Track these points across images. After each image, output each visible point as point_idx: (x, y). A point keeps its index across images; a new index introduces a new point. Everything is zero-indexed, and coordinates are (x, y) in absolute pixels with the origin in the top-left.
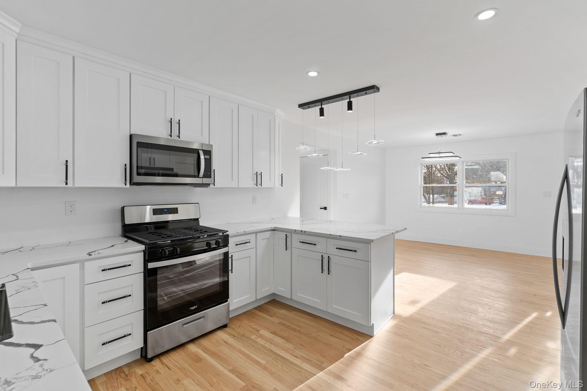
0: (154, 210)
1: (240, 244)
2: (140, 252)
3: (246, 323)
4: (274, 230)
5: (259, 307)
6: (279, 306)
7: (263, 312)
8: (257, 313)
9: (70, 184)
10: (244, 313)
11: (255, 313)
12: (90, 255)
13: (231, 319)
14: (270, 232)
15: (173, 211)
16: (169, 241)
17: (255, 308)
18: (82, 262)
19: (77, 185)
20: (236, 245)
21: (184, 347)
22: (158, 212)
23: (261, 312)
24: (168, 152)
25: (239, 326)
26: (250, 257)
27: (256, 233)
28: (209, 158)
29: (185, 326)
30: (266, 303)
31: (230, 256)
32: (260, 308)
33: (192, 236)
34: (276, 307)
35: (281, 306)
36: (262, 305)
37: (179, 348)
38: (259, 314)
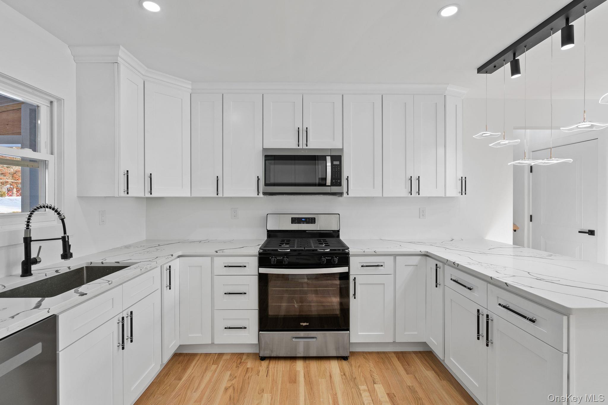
0: (292, 218)
1: (366, 266)
2: (254, 256)
3: (370, 365)
4: (427, 255)
5: (402, 353)
6: (428, 363)
7: (401, 363)
8: (392, 360)
9: (220, 195)
10: (378, 353)
11: (391, 360)
12: (217, 252)
13: (353, 353)
14: (419, 257)
15: (310, 221)
16: (288, 250)
17: (395, 353)
18: (212, 257)
19: (225, 196)
20: (362, 266)
21: (295, 361)
22: (296, 221)
23: (399, 360)
24: (294, 161)
25: (359, 366)
26: (384, 285)
27: (395, 256)
28: (339, 164)
29: (294, 340)
30: (415, 353)
31: (351, 278)
32: (402, 356)
33: (303, 248)
34: (425, 362)
35: (432, 364)
36: (409, 353)
37: (290, 360)
38: (394, 363)
